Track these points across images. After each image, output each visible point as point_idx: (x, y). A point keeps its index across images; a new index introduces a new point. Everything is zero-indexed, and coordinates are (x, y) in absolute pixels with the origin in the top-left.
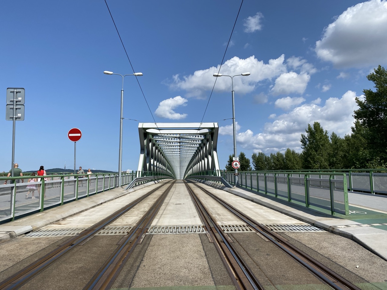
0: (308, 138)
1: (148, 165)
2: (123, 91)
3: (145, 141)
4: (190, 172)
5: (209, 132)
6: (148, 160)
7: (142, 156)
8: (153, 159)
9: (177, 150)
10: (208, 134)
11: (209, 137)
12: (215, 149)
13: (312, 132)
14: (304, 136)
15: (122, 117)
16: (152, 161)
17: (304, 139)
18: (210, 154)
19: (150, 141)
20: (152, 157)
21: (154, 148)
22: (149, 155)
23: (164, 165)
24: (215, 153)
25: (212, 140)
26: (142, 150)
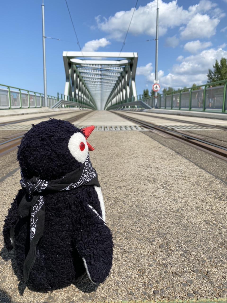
0: (214, 73)
1: (73, 93)
2: (43, 6)
3: (70, 71)
4: (109, 105)
5: (129, 63)
6: (73, 89)
7: (67, 84)
8: (77, 89)
9: (99, 86)
10: (128, 65)
11: (128, 68)
12: (134, 79)
13: (218, 67)
14: (211, 71)
15: (44, 35)
16: (77, 91)
17: (210, 73)
18: (128, 85)
19: (75, 71)
20: (77, 87)
21: (78, 80)
22: (74, 86)
23: (88, 97)
24: (133, 83)
25: (131, 70)
26: (68, 79)
